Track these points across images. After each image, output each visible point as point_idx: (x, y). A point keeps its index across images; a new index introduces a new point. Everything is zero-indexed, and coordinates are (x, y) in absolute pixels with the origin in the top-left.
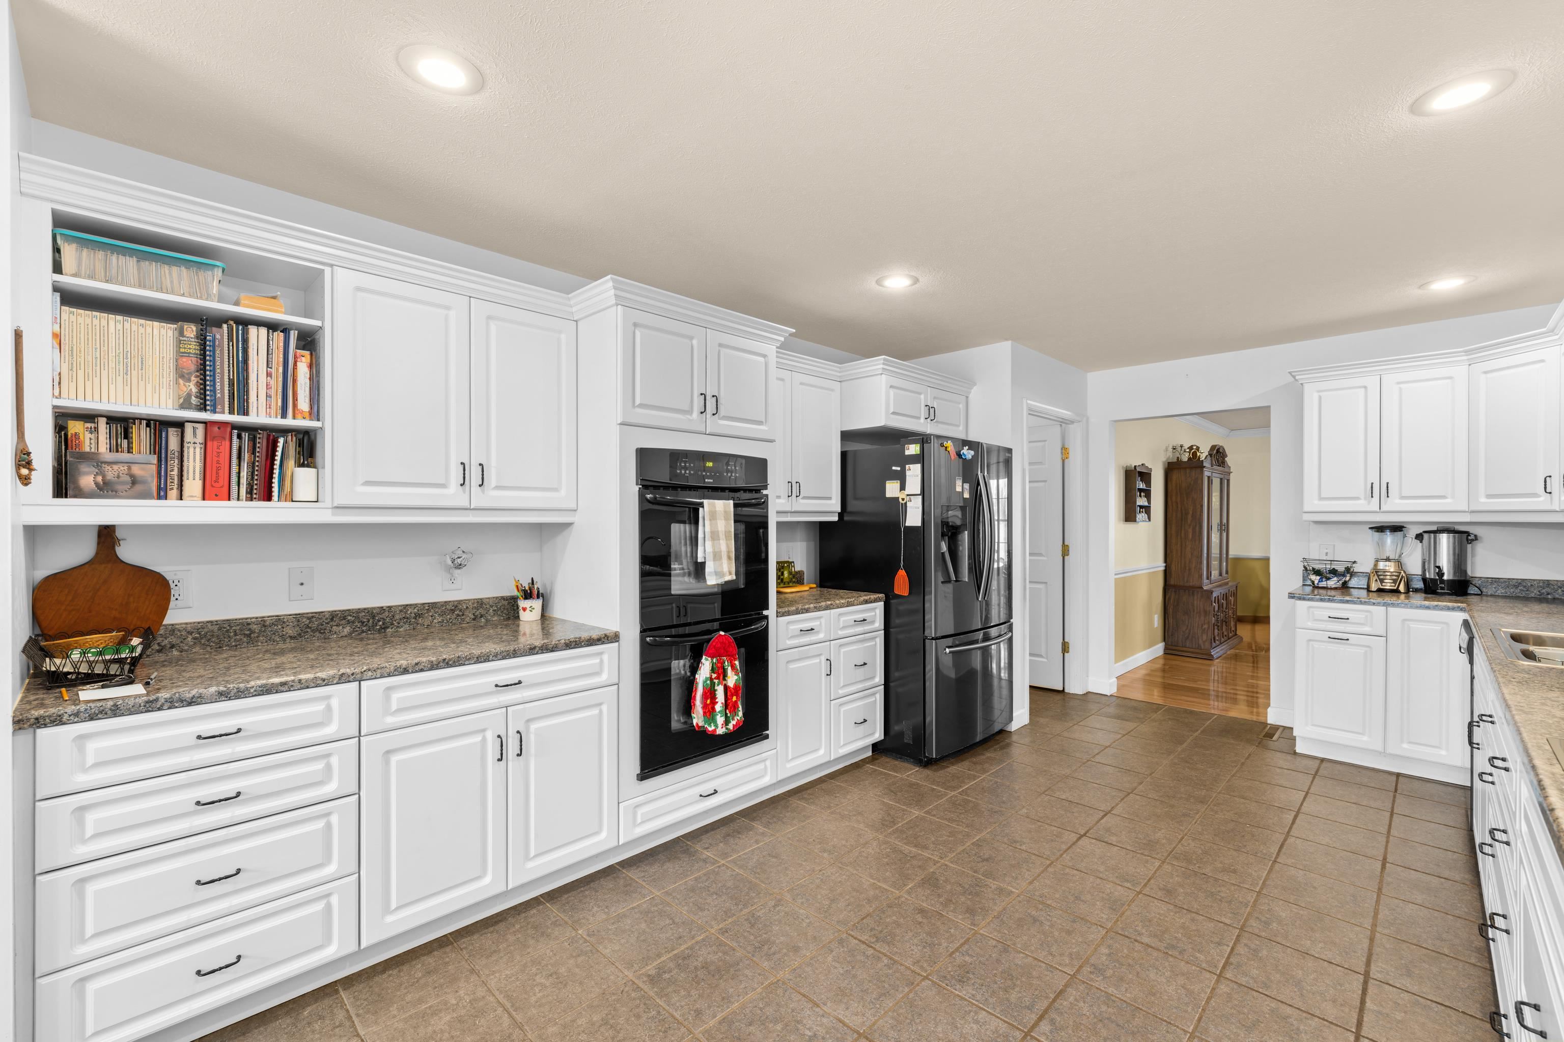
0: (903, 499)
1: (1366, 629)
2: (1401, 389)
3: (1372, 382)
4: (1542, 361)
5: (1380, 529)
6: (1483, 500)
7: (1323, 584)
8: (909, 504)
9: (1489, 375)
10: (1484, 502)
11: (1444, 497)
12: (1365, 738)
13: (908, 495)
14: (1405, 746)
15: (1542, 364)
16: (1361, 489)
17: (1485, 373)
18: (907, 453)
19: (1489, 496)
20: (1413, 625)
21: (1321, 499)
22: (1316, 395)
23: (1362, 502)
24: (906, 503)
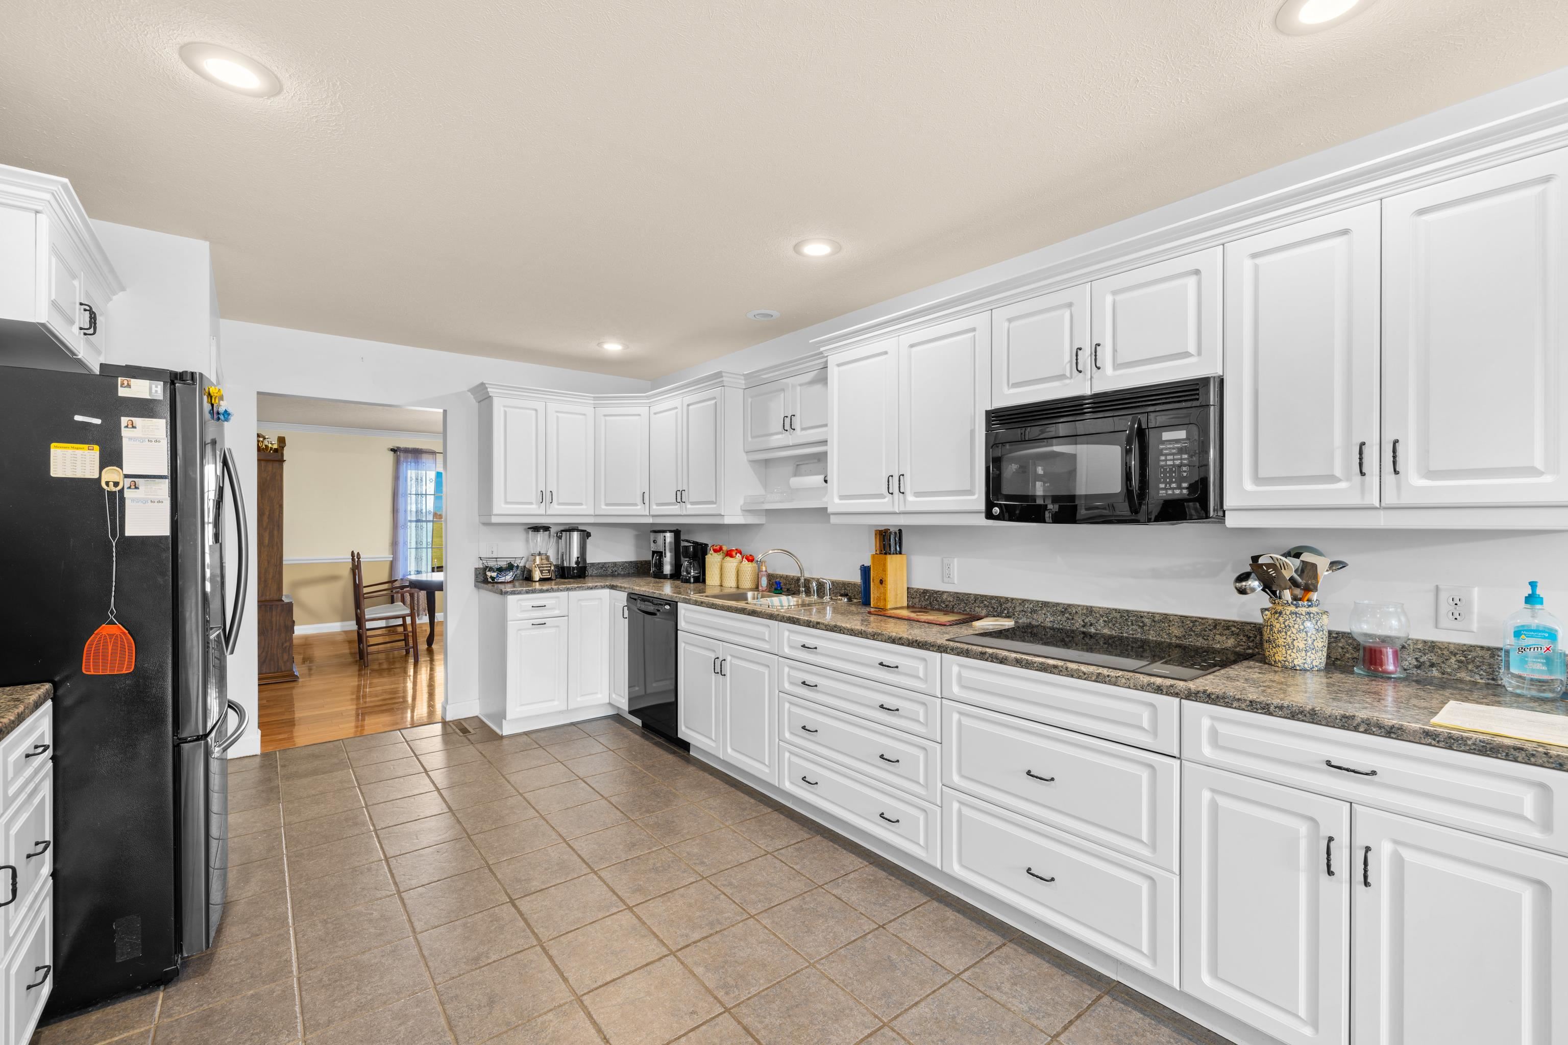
0: (116, 484)
1: (557, 612)
2: (558, 417)
3: (540, 406)
4: (639, 415)
5: (536, 528)
6: (604, 507)
7: (502, 579)
8: (128, 494)
9: (607, 418)
10: (604, 509)
11: (581, 504)
12: (556, 703)
13: (126, 476)
14: (579, 699)
15: (637, 418)
16: (534, 497)
17: (605, 416)
18: (122, 392)
19: (607, 505)
20: (583, 603)
21: (507, 503)
22: (502, 409)
23: (534, 506)
24: (121, 491)
